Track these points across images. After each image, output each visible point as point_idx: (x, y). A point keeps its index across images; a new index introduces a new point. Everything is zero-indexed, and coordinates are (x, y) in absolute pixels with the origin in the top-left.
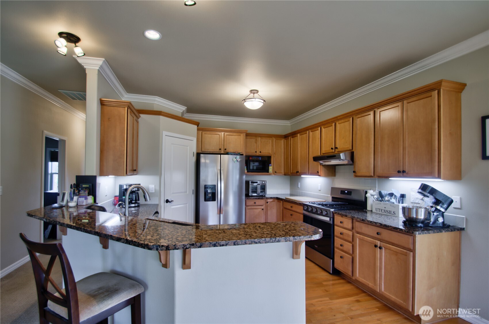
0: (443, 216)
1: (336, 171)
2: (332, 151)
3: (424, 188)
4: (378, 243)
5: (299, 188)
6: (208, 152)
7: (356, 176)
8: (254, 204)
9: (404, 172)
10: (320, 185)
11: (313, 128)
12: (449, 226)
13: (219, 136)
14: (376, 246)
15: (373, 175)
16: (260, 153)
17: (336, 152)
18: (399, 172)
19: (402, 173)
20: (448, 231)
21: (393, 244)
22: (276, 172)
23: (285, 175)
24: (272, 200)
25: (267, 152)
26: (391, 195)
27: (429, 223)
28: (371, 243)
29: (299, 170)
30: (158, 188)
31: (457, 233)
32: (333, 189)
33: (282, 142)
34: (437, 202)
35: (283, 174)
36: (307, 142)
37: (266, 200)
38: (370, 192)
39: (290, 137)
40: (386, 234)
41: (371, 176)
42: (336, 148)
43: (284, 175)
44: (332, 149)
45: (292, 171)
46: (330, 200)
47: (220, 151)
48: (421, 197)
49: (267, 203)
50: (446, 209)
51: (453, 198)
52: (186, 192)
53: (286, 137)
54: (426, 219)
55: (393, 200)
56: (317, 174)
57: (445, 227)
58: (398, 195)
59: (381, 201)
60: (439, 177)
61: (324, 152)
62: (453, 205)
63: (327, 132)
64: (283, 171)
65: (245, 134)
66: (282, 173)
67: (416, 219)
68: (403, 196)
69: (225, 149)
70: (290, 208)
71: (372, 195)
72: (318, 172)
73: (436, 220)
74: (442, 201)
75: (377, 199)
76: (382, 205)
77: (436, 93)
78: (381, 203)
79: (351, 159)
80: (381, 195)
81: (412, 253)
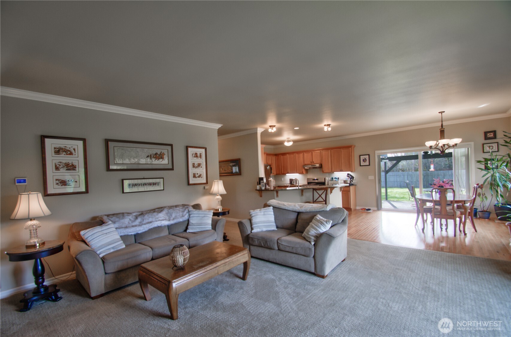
0: (352, 182)
3: (348, 174)
7: (323, 173)
9: (342, 170)
11: (298, 152)
15: (330, 171)
17: (313, 164)
21: (344, 191)
26: (336, 178)
29: (287, 172)
31: (355, 186)
32: (308, 179)
36: (294, 159)
39: (280, 156)
42: (313, 162)
44: (311, 162)
46: (307, 184)
48: (347, 177)
50: (353, 180)
51: (354, 177)
55: (336, 180)
56: (302, 173)
57: (353, 185)
60: (352, 171)
61: (306, 163)
62: (354, 179)
63: (307, 156)
64: (275, 173)
67: (348, 183)
68: (338, 178)
71: (328, 179)
74: (352, 178)
75: (330, 180)
76: (332, 182)
77: (350, 148)
78: (332, 181)
79: (321, 167)
80: (332, 178)
81: (349, 192)
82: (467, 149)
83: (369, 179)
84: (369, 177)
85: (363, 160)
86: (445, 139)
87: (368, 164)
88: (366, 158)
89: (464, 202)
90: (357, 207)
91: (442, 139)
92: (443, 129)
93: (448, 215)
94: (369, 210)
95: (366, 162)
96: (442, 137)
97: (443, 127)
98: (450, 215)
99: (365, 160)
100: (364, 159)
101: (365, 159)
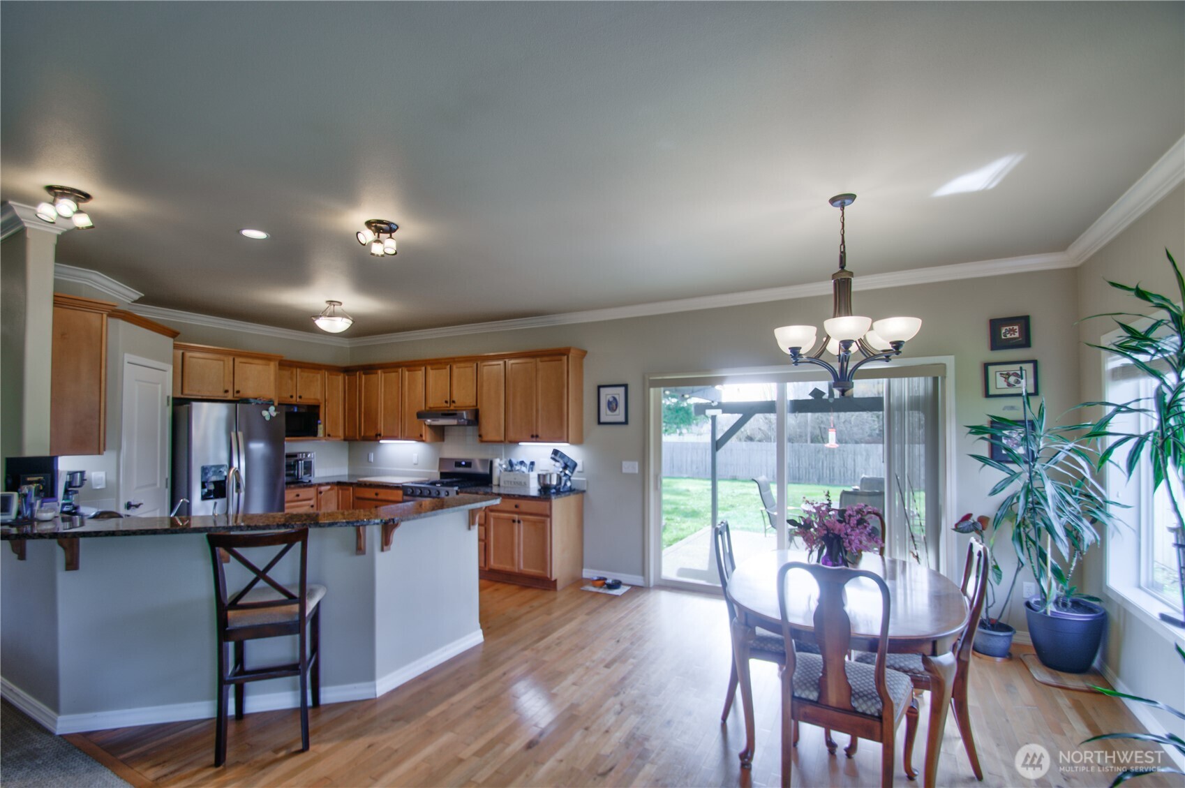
0: (570, 480)
1: (446, 433)
2: (445, 405)
3: (556, 452)
4: (516, 517)
5: (371, 462)
6: (197, 396)
7: (482, 441)
8: (296, 498)
9: (537, 436)
10: (416, 455)
11: (412, 365)
12: (574, 490)
13: (224, 364)
14: (514, 521)
15: (503, 439)
16: (298, 400)
17: (452, 408)
18: (532, 436)
19: (535, 438)
20: (574, 494)
21: (531, 514)
22: (329, 435)
23: (345, 440)
24: (328, 487)
25: (312, 397)
26: (522, 463)
27: (560, 488)
28: (508, 519)
29: (380, 431)
30: (113, 478)
31: (580, 495)
32: (443, 461)
33: (340, 379)
34: (566, 467)
35: (342, 438)
36: (399, 387)
37: (317, 489)
38: (497, 462)
39: (358, 373)
40: (524, 505)
41: (501, 442)
42: (454, 402)
43: (343, 442)
44: (446, 402)
45: (364, 433)
46: (437, 477)
47: (226, 395)
48: (553, 462)
49: (321, 493)
50: (572, 473)
51: (577, 461)
52: (155, 484)
53: (348, 371)
54: (557, 485)
55: (524, 469)
56: (420, 438)
57: (571, 490)
58: (528, 463)
59: (510, 471)
60: (568, 442)
61: (432, 406)
62: (578, 469)
63: (437, 378)
64: (341, 433)
65: (277, 363)
66: (339, 437)
67: (550, 485)
68: (532, 463)
69: (238, 392)
70: (374, 496)
71: (499, 464)
72: (421, 436)
73: (565, 484)
74: (569, 465)
75: (506, 470)
76: (511, 476)
77: (565, 358)
78: (511, 473)
79: (475, 419)
80: (511, 464)
81: (549, 520)
82: (930, 380)
83: (624, 471)
84: (624, 463)
85: (609, 403)
86: (852, 315)
87: (622, 419)
88: (617, 397)
89: (933, 645)
90: (584, 570)
91: (840, 316)
92: (845, 276)
93: (854, 711)
94: (617, 585)
95: (615, 410)
96: (843, 305)
97: (845, 268)
98: (864, 714)
99: (614, 405)
100: (611, 399)
101: (615, 399)
